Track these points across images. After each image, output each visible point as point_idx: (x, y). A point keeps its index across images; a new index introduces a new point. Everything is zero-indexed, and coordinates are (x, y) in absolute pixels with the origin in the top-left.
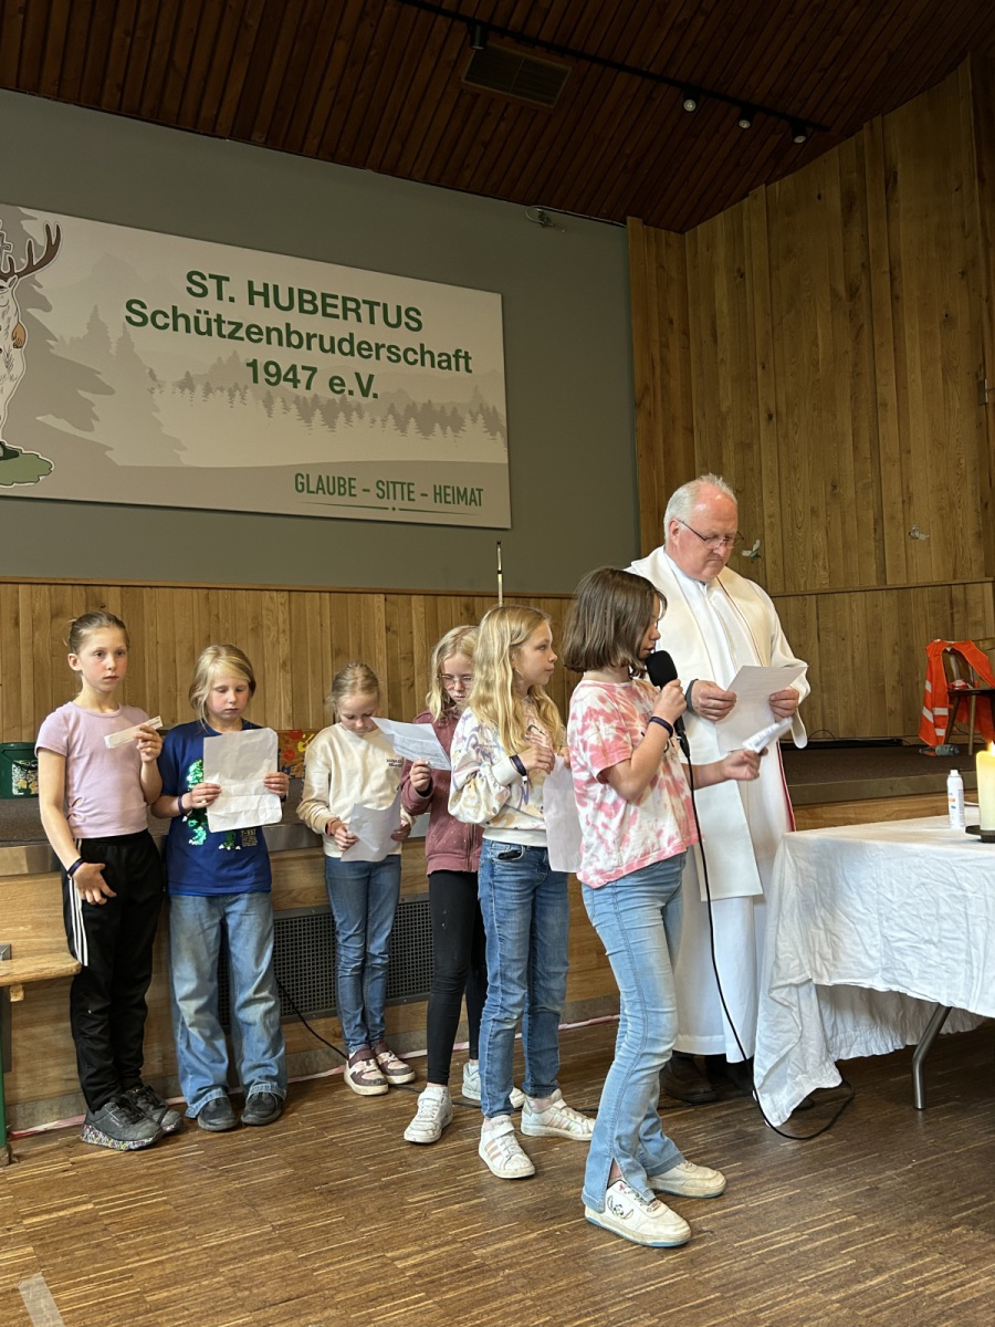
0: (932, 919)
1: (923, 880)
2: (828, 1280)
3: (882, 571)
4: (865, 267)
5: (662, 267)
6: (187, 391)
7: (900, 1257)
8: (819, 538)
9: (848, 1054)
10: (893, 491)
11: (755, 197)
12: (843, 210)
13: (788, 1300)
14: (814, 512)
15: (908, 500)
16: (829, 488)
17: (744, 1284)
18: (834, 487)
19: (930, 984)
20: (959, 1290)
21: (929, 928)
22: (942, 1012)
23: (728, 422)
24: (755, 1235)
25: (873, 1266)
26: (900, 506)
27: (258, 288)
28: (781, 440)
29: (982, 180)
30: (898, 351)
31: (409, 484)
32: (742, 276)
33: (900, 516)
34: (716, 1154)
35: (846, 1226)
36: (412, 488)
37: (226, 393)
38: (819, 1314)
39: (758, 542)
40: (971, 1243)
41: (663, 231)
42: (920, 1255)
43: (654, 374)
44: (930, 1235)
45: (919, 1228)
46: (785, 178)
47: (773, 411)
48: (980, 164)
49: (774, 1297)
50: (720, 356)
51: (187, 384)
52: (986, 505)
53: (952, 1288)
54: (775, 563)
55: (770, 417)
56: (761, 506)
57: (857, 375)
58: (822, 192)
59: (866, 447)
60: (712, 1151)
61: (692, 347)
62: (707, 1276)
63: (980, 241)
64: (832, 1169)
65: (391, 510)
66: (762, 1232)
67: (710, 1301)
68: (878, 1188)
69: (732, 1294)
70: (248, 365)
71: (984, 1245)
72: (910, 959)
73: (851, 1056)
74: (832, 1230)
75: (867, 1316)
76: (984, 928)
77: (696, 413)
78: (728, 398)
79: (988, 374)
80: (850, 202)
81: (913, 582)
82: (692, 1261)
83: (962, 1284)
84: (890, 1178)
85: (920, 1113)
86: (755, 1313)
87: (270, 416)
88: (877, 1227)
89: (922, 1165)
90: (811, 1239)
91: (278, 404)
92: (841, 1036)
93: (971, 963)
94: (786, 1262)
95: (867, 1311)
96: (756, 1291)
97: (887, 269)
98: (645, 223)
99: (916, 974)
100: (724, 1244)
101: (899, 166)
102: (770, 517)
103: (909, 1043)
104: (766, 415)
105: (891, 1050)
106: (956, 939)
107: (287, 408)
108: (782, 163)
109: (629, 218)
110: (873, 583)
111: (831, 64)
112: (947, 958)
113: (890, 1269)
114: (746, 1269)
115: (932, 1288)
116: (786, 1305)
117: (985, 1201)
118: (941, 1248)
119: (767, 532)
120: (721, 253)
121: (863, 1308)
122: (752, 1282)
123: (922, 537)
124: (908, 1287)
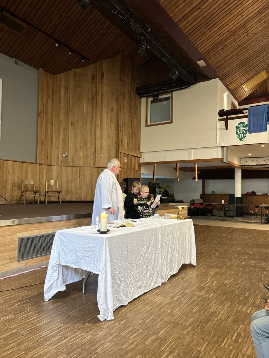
0: (88, 251)
1: (87, 242)
2: (53, 343)
3: (95, 163)
4: (96, 93)
5: (48, 82)
7: (71, 333)
8: (81, 154)
9: (69, 282)
10: (98, 145)
11: (72, 71)
12: (92, 79)
13: (42, 351)
14: (81, 148)
15: (101, 148)
16: (84, 143)
17: (31, 348)
18: (86, 143)
19: (86, 266)
20: (83, 340)
21: (87, 253)
22: (89, 273)
23: (62, 123)
24: (37, 334)
25: (65, 337)
26: (99, 149)
28: (74, 129)
29: (121, 81)
30: (101, 114)
32: (68, 89)
33: (99, 151)
34: (32, 312)
35: (61, 327)
38: (49, 353)
39: (67, 153)
40: (88, 327)
41: (49, 74)
42: (76, 332)
43: (44, 108)
44: (79, 327)
45: (78, 325)
46: (80, 69)
47: (73, 123)
48: (121, 77)
49: (38, 350)
50: (61, 107)
52: (117, 151)
53: (82, 340)
54: (71, 158)
55: (72, 124)
56: (68, 145)
57: (93, 118)
58: (87, 74)
59: (93, 134)
60: (31, 312)
61: (54, 103)
62: (22, 348)
63: (120, 94)
64: (60, 312)
66: (39, 333)
67: (21, 355)
68: (70, 316)
69: (28, 351)
71: (91, 327)
72: (83, 260)
73: (70, 283)
74: (56, 329)
75: (60, 351)
76: (98, 253)
77: (54, 120)
78: (62, 117)
79: (120, 123)
80: (93, 78)
81: (101, 166)
82: (19, 344)
83: (84, 338)
84: (74, 313)
85: (84, 294)
86: (32, 356)
88: (68, 326)
89: (81, 308)
90: (51, 333)
92: (68, 278)
93: (95, 261)
94: (43, 340)
95: (61, 350)
96: (34, 349)
97: (100, 95)
98: (44, 70)
99: (83, 264)
100: (28, 338)
101: (104, 73)
102: (70, 147)
103: (83, 278)
104: (71, 123)
105: (79, 280)
106: (92, 256)
108: (78, 65)
109: (40, 68)
110: (93, 166)
111: (91, 46)
112: (90, 260)
113: (68, 337)
114: (33, 344)
115: (77, 341)
116: (41, 352)
117: (93, 315)
118: (81, 329)
119: (69, 151)
120: (63, 83)
121: (60, 349)
122: (34, 347)
123: (104, 157)
124: (71, 341)
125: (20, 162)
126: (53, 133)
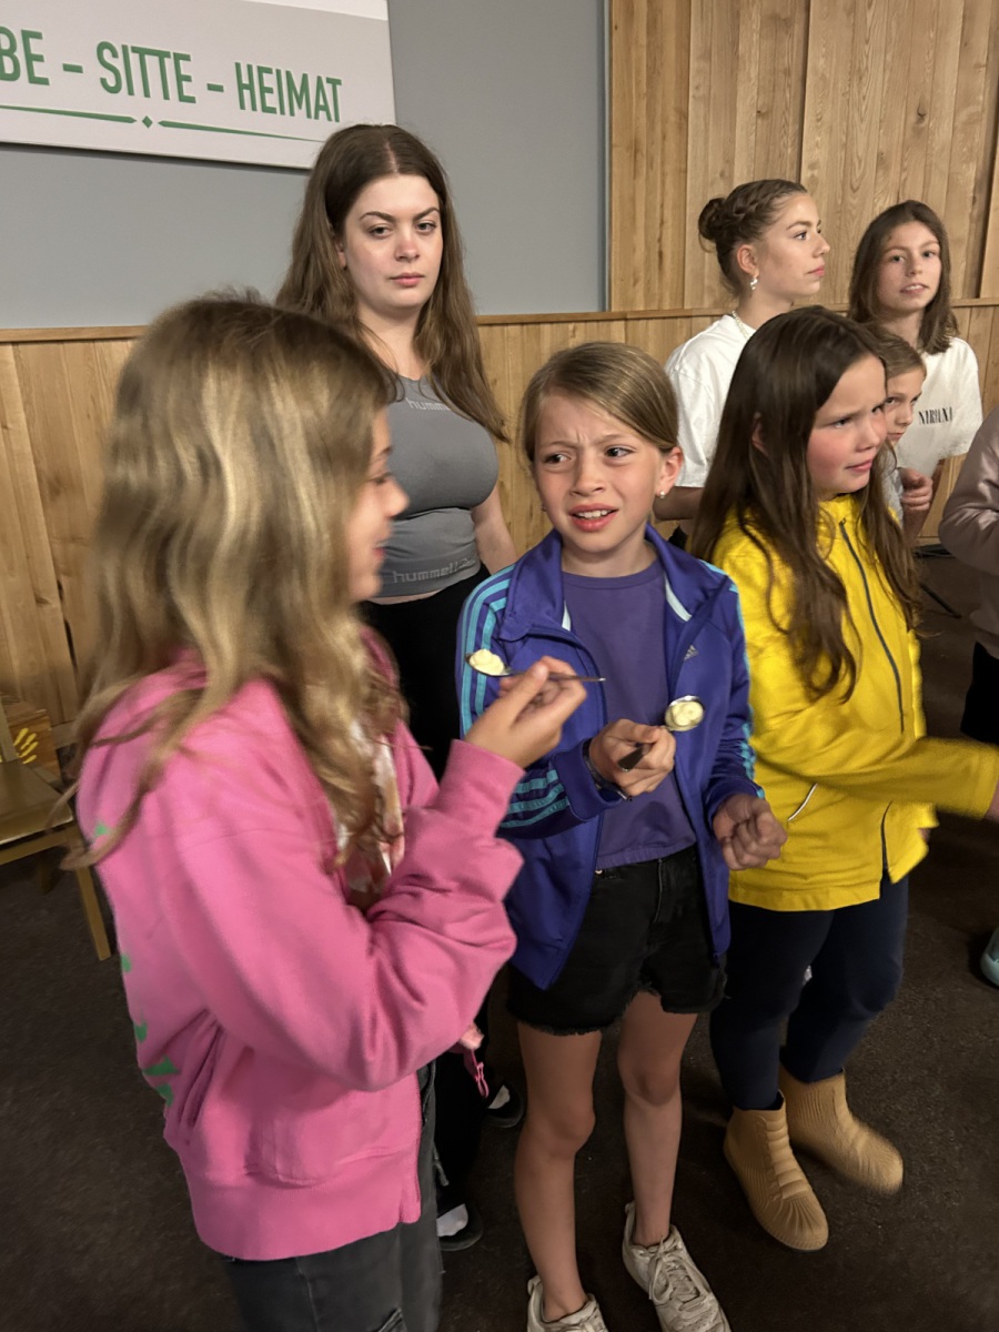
3: (976, 275)
16: (913, 118)
18: (921, 116)
28: (843, 16)
31: (178, 57)
36: (185, 68)
65: (139, 124)
125: (522, 324)
126: (693, 65)
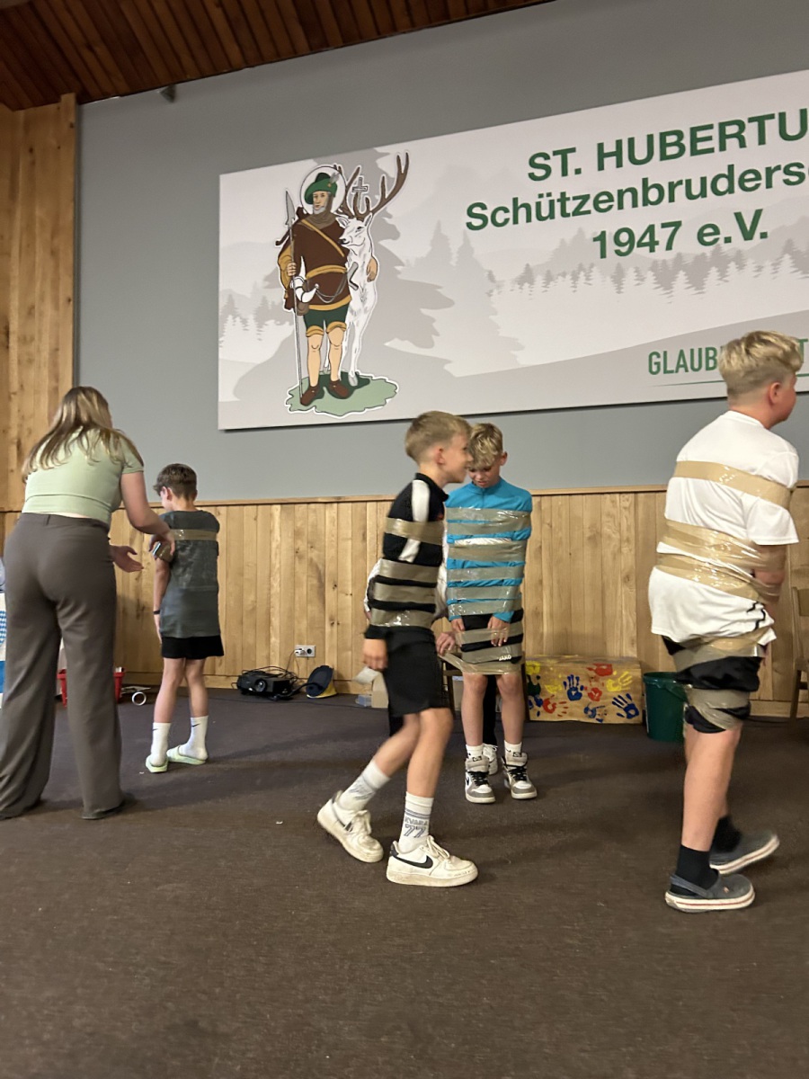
6: (526, 285)
27: (610, 147)
37: (569, 277)
51: (527, 277)
70: (595, 240)
87: (619, 292)
91: (630, 276)
107: (641, 278)
